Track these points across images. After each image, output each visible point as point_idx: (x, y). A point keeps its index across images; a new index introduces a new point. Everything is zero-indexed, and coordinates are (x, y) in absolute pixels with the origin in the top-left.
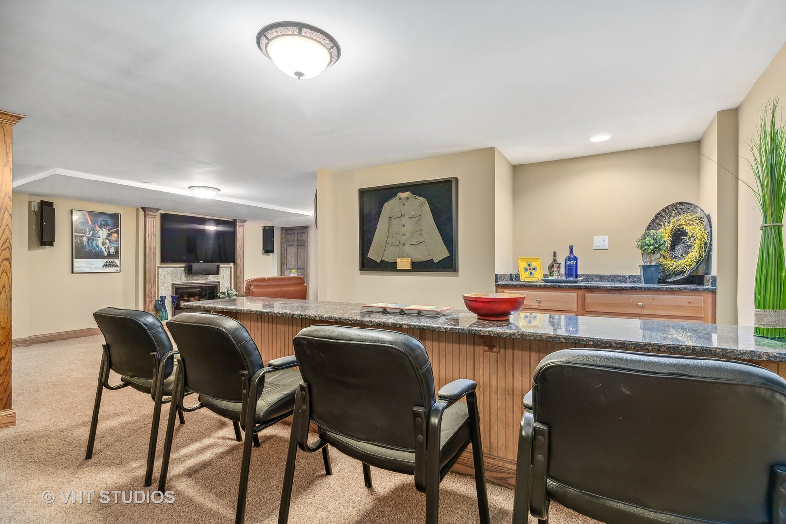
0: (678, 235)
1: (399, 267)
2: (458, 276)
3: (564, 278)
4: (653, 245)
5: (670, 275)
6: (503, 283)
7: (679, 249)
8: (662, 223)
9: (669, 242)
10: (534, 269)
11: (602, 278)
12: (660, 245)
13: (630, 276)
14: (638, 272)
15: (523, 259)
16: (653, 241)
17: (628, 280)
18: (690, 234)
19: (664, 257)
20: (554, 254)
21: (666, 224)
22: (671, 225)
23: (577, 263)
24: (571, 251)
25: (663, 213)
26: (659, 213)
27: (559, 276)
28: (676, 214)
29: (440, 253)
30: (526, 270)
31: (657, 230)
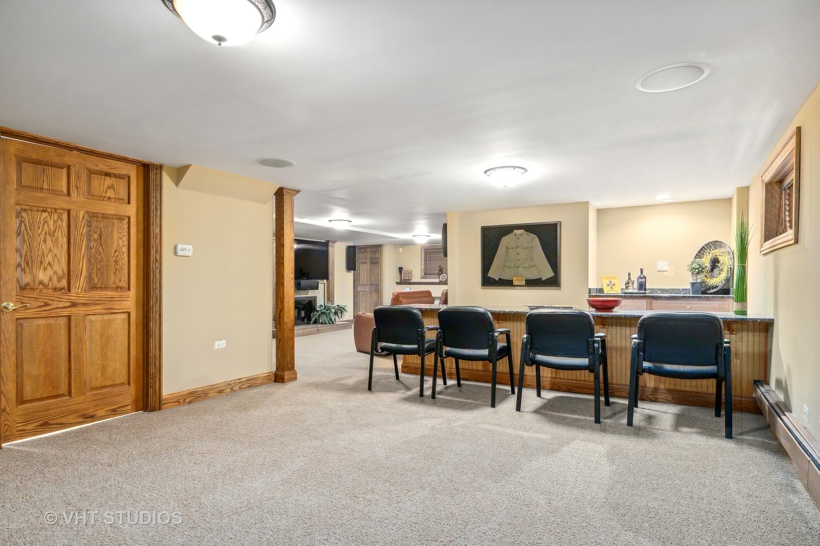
0: (715, 262)
1: (515, 283)
2: (560, 290)
3: (637, 291)
4: (698, 269)
5: (709, 289)
6: (594, 294)
7: (716, 271)
8: (705, 254)
9: (709, 266)
10: (614, 285)
11: (663, 291)
12: (703, 268)
13: (683, 290)
14: (689, 287)
15: (606, 278)
16: (698, 266)
17: (682, 293)
18: (721, 262)
19: (706, 276)
20: (629, 275)
21: (708, 254)
22: (711, 255)
23: (645, 280)
24: (642, 272)
25: (706, 247)
26: (703, 247)
27: (634, 289)
28: (714, 248)
29: (548, 273)
30: (608, 285)
31: (702, 258)
